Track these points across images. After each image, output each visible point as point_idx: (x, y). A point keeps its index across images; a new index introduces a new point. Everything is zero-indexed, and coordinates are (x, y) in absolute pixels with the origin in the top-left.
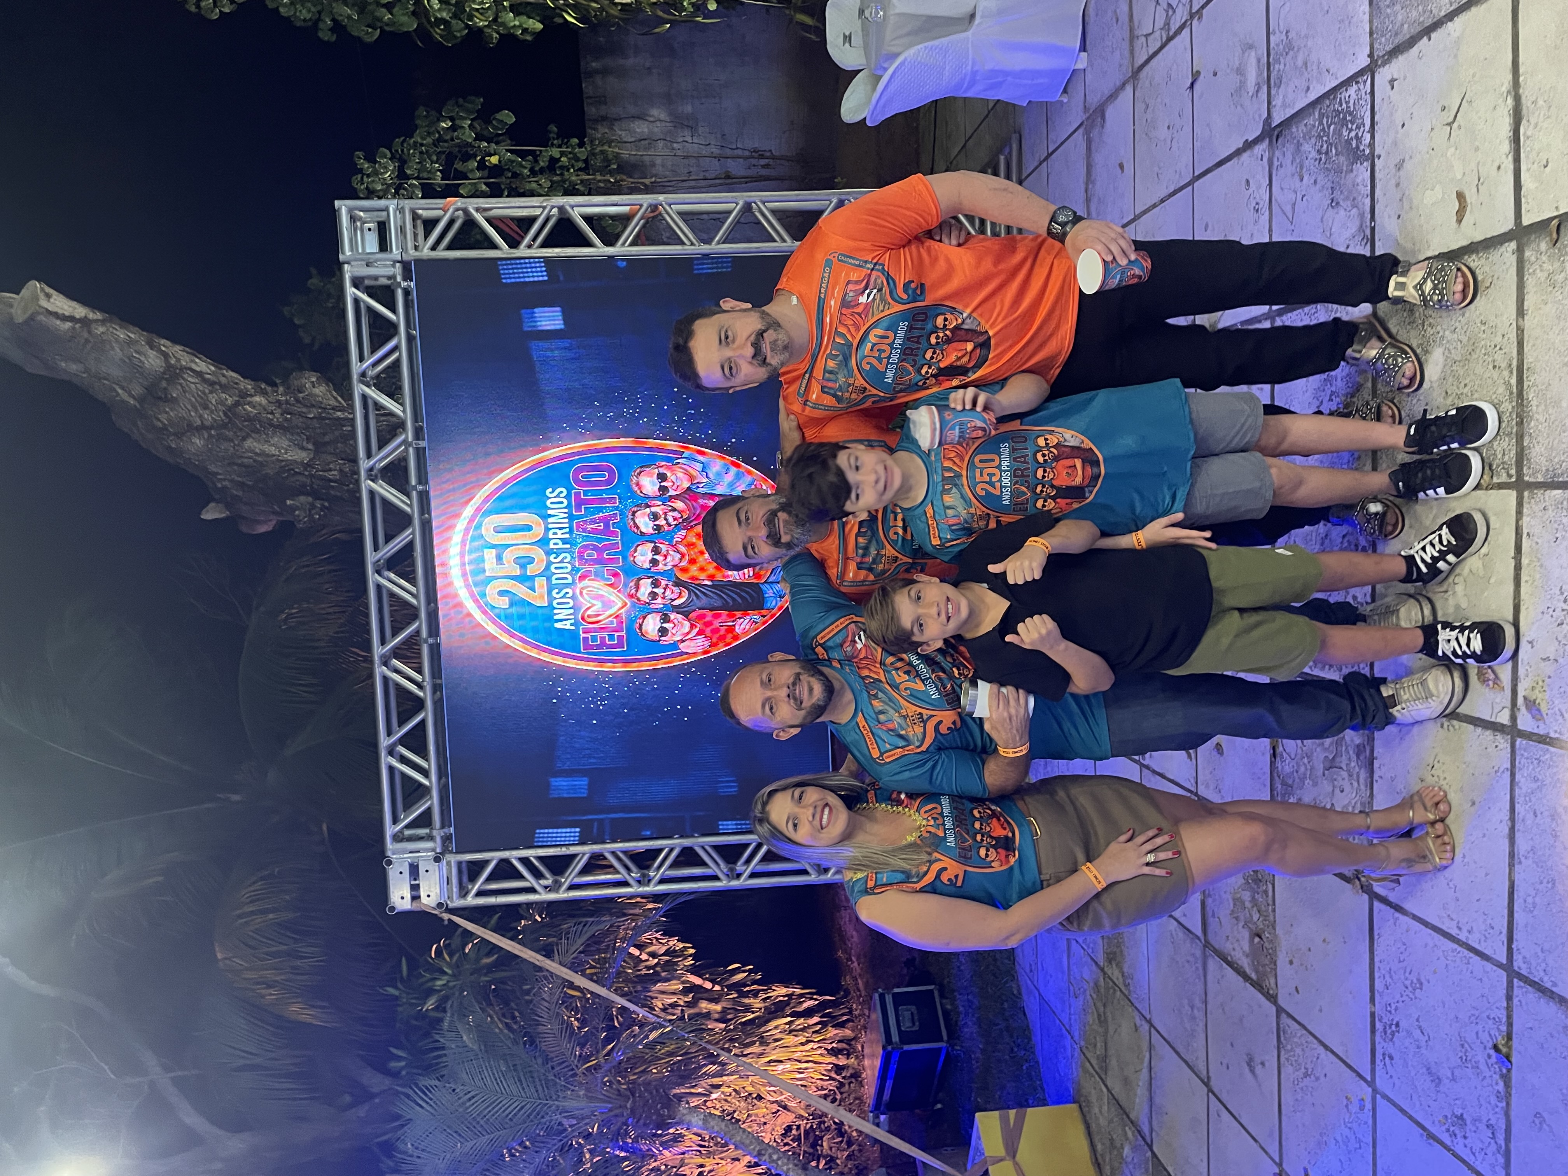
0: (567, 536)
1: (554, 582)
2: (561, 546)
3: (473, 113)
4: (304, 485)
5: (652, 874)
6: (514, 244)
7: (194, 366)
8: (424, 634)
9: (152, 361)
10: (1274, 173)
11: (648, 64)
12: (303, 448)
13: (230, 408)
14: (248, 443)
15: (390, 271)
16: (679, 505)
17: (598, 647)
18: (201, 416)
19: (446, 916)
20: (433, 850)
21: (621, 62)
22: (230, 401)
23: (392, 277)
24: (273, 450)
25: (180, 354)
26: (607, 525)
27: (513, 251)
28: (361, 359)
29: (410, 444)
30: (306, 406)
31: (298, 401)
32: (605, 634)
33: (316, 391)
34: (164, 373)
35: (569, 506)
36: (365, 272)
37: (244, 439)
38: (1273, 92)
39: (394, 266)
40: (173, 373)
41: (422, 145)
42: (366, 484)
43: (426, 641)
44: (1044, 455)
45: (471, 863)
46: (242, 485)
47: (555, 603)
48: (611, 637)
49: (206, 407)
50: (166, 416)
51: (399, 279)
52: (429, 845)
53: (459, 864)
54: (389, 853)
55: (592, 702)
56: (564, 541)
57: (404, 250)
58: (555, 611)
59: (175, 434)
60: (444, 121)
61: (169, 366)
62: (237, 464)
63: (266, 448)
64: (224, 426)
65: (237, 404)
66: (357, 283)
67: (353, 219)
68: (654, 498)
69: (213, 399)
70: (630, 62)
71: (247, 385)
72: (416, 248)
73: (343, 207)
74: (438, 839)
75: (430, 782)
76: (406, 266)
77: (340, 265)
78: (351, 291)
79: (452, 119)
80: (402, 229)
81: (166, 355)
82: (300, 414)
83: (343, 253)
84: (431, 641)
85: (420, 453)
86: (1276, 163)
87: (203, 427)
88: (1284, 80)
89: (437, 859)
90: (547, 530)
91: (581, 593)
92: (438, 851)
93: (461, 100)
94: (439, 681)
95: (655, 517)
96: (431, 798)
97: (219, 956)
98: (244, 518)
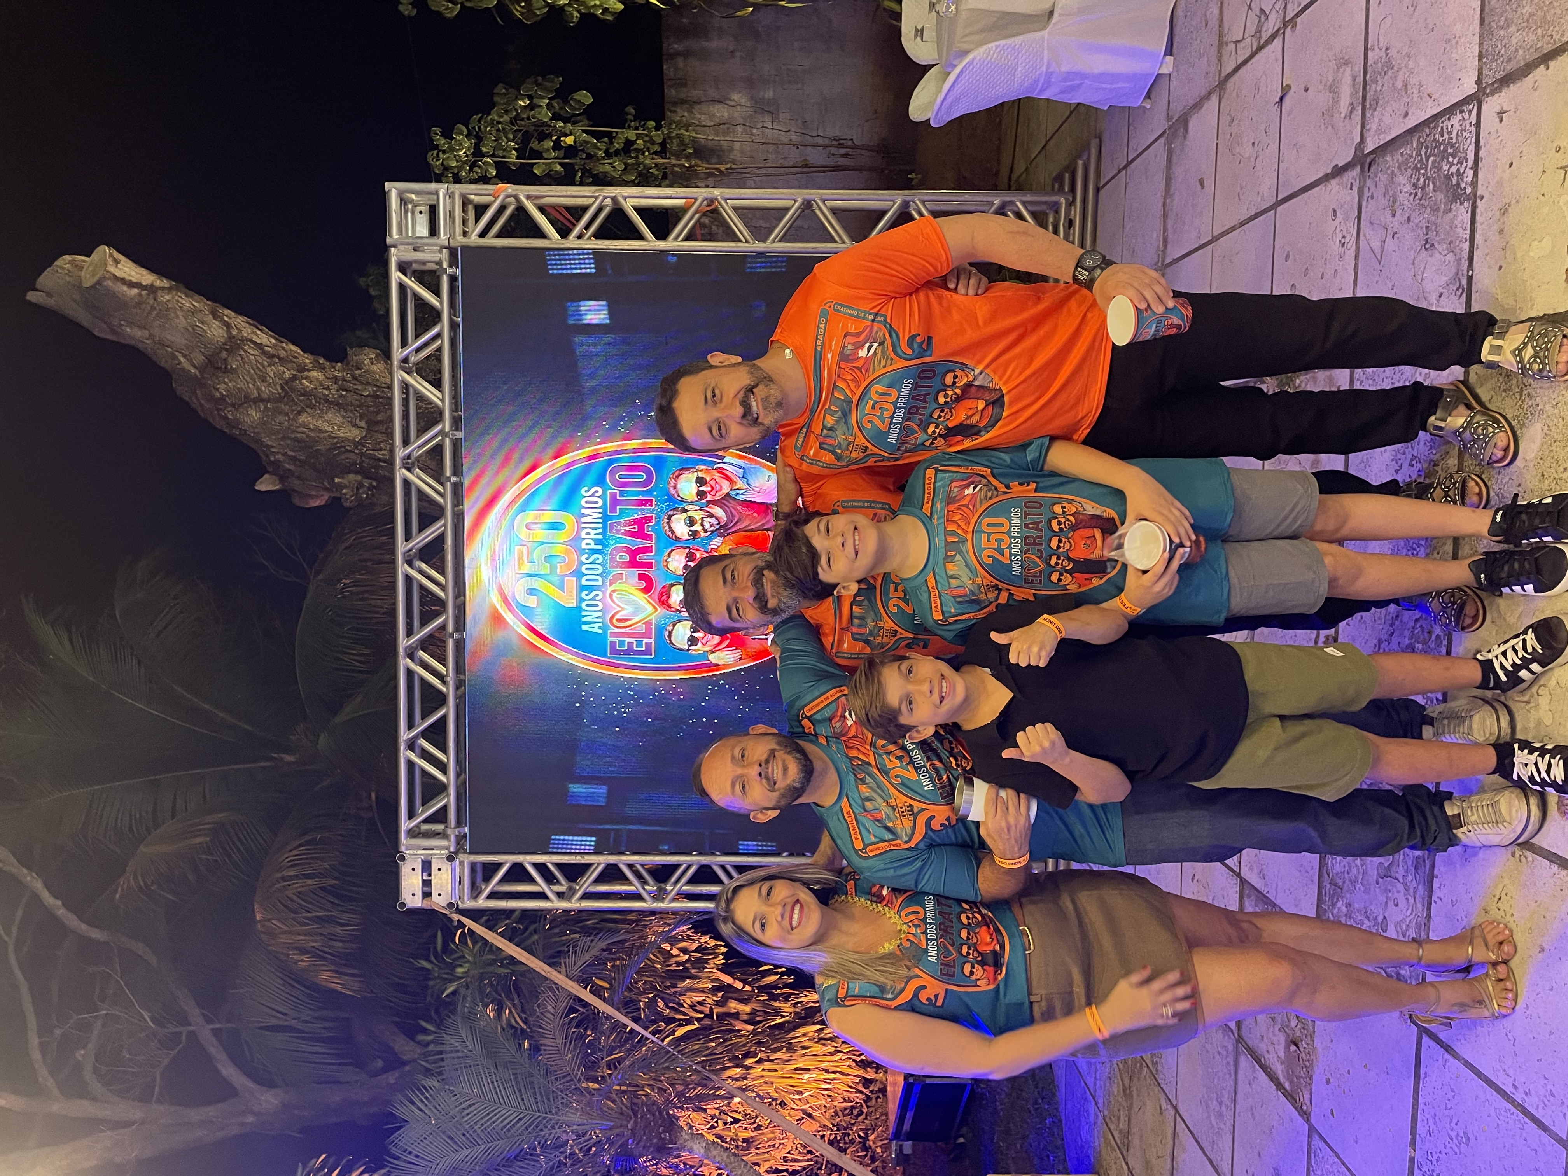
0: (600, 537)
1: (584, 583)
2: (593, 546)
3: (551, 92)
4: (355, 464)
5: (669, 888)
6: (564, 233)
7: (255, 338)
8: (450, 628)
9: (215, 331)
10: (1364, 204)
11: (731, 48)
12: (355, 426)
13: (287, 382)
14: (303, 418)
15: (436, 257)
16: (718, 511)
17: (626, 653)
18: (258, 389)
19: (456, 917)
20: (448, 848)
21: (705, 44)
22: (287, 375)
23: (439, 263)
24: (327, 427)
25: (241, 324)
26: (641, 528)
27: (563, 241)
28: (404, 343)
29: (447, 435)
30: (361, 383)
31: (354, 378)
32: (633, 640)
33: (375, 368)
34: (225, 344)
35: (604, 506)
36: (411, 256)
37: (299, 413)
38: (1368, 115)
39: (440, 252)
40: (234, 344)
41: (499, 123)
42: (401, 473)
43: (451, 636)
44: (1059, 523)
45: (485, 864)
46: (294, 459)
47: (583, 605)
48: (639, 643)
49: (264, 380)
50: (224, 386)
51: (445, 265)
52: (444, 843)
53: (473, 866)
54: (403, 849)
55: (616, 709)
56: (597, 542)
57: (452, 235)
58: (584, 613)
59: (233, 405)
60: (522, 99)
61: (231, 337)
62: (290, 438)
63: (319, 423)
64: (280, 400)
65: (294, 378)
66: (403, 267)
67: (403, 201)
68: (691, 503)
69: (271, 371)
70: (714, 44)
71: (307, 359)
72: (465, 234)
73: (393, 189)
74: (453, 838)
75: (448, 779)
76: (453, 253)
77: (386, 248)
78: (396, 276)
79: (530, 97)
80: (451, 214)
81: (228, 326)
82: (355, 391)
83: (391, 236)
84: (456, 636)
85: (456, 445)
86: (1367, 194)
87: (259, 400)
88: (1381, 102)
89: (450, 859)
90: (580, 529)
91: (611, 596)
92: (452, 850)
93: (540, 79)
94: (462, 677)
95: (691, 522)
96: (448, 796)
97: (258, 917)
98: (296, 492)
